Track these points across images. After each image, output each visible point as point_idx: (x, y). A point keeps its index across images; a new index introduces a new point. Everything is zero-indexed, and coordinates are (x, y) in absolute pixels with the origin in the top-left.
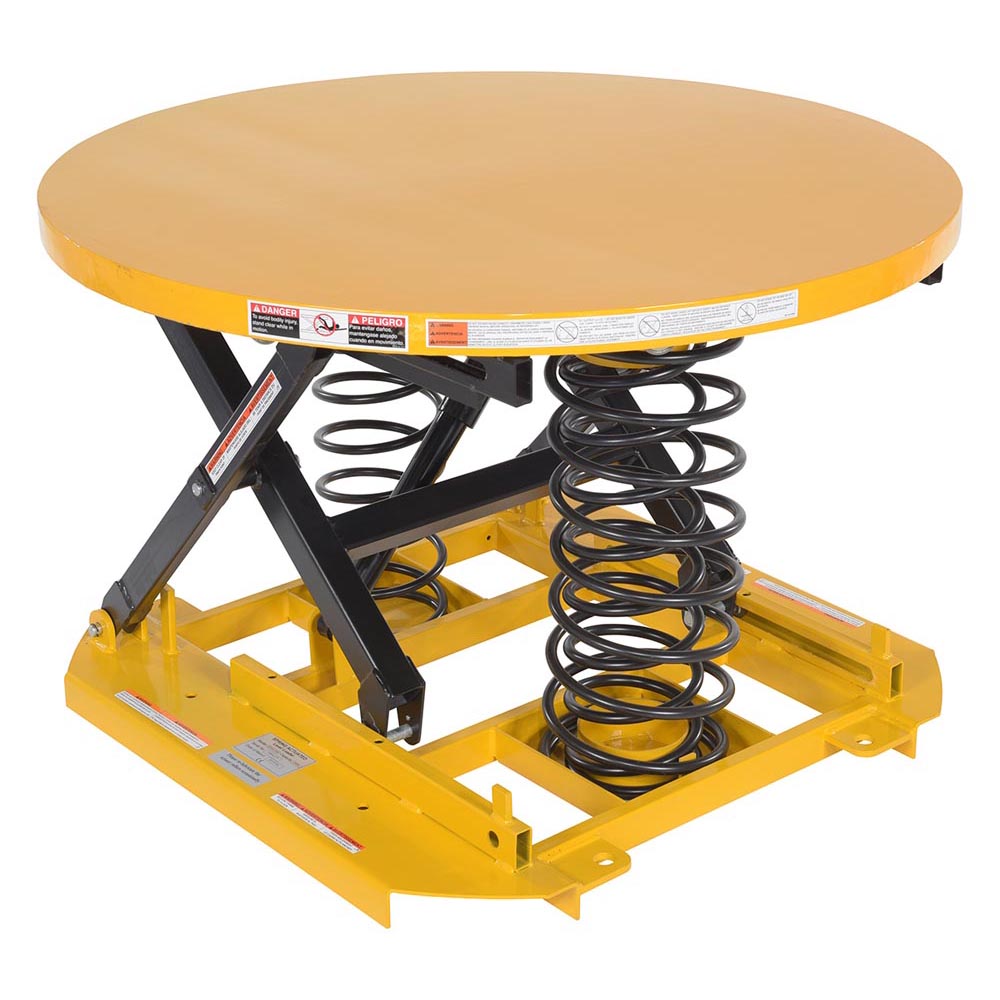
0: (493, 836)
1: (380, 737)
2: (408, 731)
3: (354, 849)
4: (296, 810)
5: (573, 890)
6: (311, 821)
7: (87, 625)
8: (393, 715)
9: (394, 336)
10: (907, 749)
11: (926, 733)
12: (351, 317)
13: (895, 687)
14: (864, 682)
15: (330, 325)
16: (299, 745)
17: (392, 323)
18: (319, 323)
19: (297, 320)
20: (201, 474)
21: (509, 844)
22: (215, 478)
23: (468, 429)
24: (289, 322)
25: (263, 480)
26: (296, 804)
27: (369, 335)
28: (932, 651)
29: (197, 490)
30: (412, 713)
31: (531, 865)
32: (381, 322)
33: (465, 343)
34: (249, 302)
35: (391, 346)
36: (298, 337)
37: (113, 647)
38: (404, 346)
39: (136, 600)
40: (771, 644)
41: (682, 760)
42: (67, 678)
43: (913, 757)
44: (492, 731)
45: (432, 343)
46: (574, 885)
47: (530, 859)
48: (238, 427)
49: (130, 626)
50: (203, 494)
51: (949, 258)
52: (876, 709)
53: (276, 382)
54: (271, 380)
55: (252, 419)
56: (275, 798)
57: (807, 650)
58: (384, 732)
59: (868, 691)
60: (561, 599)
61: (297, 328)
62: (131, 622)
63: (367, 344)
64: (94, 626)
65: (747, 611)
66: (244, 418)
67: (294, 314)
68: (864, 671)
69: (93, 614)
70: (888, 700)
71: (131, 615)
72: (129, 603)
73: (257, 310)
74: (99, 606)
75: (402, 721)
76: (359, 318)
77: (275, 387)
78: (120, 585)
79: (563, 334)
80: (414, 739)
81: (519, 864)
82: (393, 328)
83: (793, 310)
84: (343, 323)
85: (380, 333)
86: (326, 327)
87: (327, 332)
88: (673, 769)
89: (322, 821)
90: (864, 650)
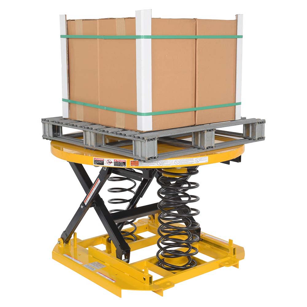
0: (144, 279)
1: (120, 260)
2: (127, 260)
3: (114, 282)
4: (101, 275)
5: (161, 289)
6: (105, 277)
7: (58, 241)
8: (123, 256)
9: (124, 164)
10: (236, 266)
11: (241, 263)
12: (114, 160)
13: (234, 253)
14: (228, 252)
15: (110, 162)
16: (103, 263)
17: (124, 161)
18: (108, 162)
19: (103, 161)
20: (83, 203)
21: (148, 280)
22: (86, 204)
23: (141, 198)
24: (102, 162)
25: (96, 205)
26: (102, 274)
27: (118, 164)
28: (243, 248)
29: (82, 207)
30: (128, 256)
31: (152, 284)
32: (121, 161)
33: (138, 165)
34: (94, 158)
35: (122, 166)
36: (103, 165)
37: (63, 246)
38: (125, 166)
39: (68, 235)
40: (208, 246)
41: (187, 266)
42: (53, 252)
43: (238, 268)
44: (145, 262)
45: (131, 165)
46: (162, 288)
47: (152, 283)
48: (91, 192)
49: (67, 241)
50: (83, 208)
51: (243, 154)
52: (230, 258)
53: (99, 180)
54: (98, 180)
55: (94, 189)
56: (97, 273)
57: (215, 246)
58: (121, 259)
59: (229, 254)
60: (160, 231)
61: (103, 163)
62: (67, 240)
63: (118, 166)
64: (59, 241)
65: (203, 239)
66: (92, 189)
67: (103, 160)
68: (227, 250)
69: (59, 239)
70: (233, 256)
71: (67, 238)
72: (67, 236)
73: (95, 159)
74: (60, 237)
75: (125, 258)
76: (116, 160)
77: (99, 182)
78: (65, 232)
79: (159, 163)
80: (128, 262)
81: (150, 284)
82: (123, 162)
83: (207, 161)
84: (113, 162)
85: (120, 163)
86: (109, 162)
87: (109, 163)
88: (185, 268)
89: (107, 277)
90: (227, 245)
